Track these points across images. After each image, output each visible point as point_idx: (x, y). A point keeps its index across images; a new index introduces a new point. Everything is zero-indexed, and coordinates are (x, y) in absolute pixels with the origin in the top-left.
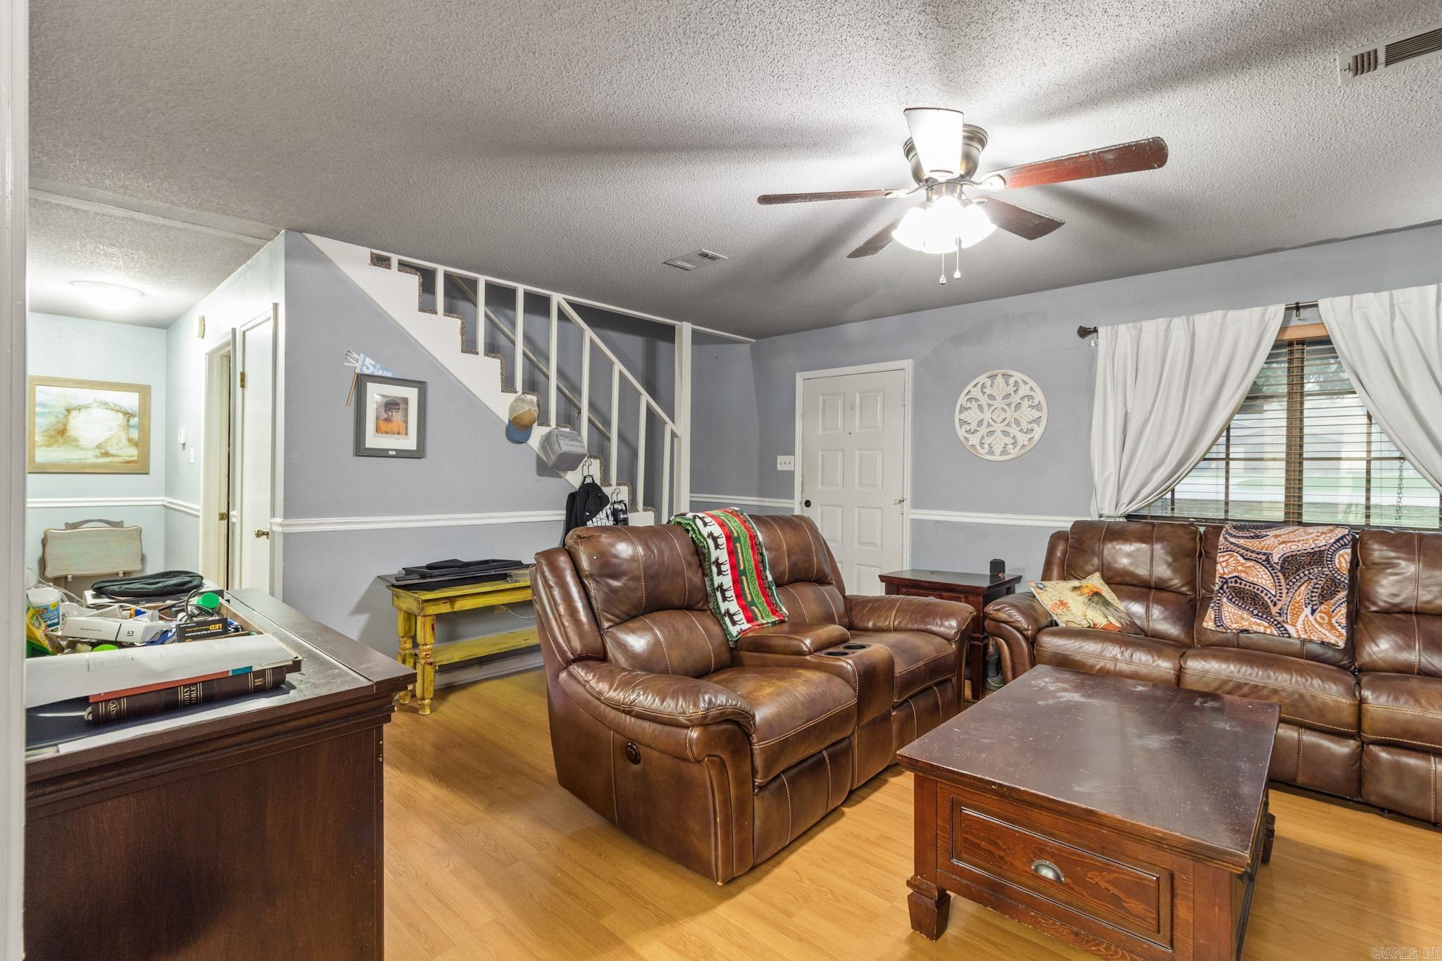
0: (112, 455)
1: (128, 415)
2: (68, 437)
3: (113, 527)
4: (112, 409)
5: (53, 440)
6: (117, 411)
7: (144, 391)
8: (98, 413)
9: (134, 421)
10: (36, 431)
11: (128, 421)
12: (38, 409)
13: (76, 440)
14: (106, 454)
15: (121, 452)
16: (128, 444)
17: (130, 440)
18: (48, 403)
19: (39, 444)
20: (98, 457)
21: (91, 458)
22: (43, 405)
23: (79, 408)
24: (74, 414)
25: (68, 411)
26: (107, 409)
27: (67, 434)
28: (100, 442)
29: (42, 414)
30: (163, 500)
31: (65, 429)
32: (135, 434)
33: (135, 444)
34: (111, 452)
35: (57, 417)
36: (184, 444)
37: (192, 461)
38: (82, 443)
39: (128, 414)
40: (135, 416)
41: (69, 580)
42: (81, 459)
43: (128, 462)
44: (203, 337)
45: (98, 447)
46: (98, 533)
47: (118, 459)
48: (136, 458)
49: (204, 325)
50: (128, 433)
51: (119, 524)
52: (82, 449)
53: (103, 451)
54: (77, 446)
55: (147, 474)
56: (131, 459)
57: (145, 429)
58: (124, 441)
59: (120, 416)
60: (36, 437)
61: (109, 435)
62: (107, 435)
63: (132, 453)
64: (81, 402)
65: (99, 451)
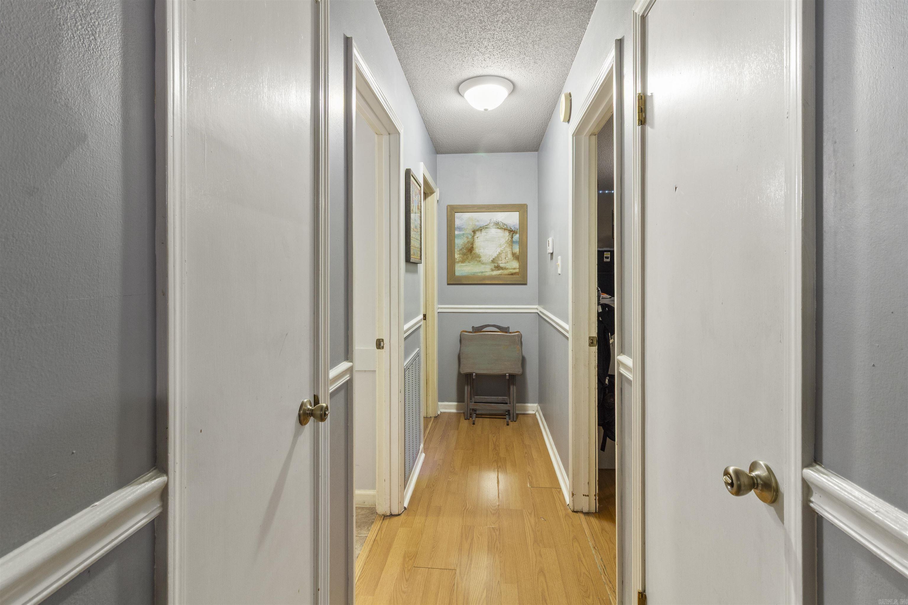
0: (502, 268)
1: (512, 233)
2: (474, 254)
3: (503, 332)
4: (501, 228)
5: (465, 257)
6: (505, 229)
7: (522, 209)
8: (493, 231)
9: (516, 237)
10: (456, 250)
11: (512, 237)
12: (457, 233)
13: (479, 256)
14: (498, 268)
15: (508, 266)
16: (512, 258)
17: (514, 254)
18: (463, 227)
19: (457, 260)
20: (492, 270)
21: (487, 270)
22: (460, 229)
23: (480, 229)
24: (478, 234)
25: (474, 232)
26: (498, 228)
27: (474, 252)
28: (494, 257)
29: (459, 235)
30: (537, 309)
31: (472, 247)
32: (516, 249)
33: (516, 257)
34: (501, 265)
35: (467, 237)
36: (552, 254)
37: (559, 272)
38: (483, 259)
39: (512, 231)
40: (516, 233)
41: (474, 377)
42: (482, 272)
43: (512, 274)
44: (569, 121)
45: (493, 261)
46: (494, 337)
47: (506, 272)
48: (517, 270)
49: (571, 100)
50: (512, 249)
51: (505, 330)
52: (483, 264)
53: (496, 265)
54: (480, 261)
55: (526, 284)
56: (514, 271)
57: (523, 244)
58: (510, 256)
59: (507, 233)
60: (456, 255)
61: (500, 251)
62: (499, 250)
63: (515, 265)
64: (483, 224)
65: (493, 264)
